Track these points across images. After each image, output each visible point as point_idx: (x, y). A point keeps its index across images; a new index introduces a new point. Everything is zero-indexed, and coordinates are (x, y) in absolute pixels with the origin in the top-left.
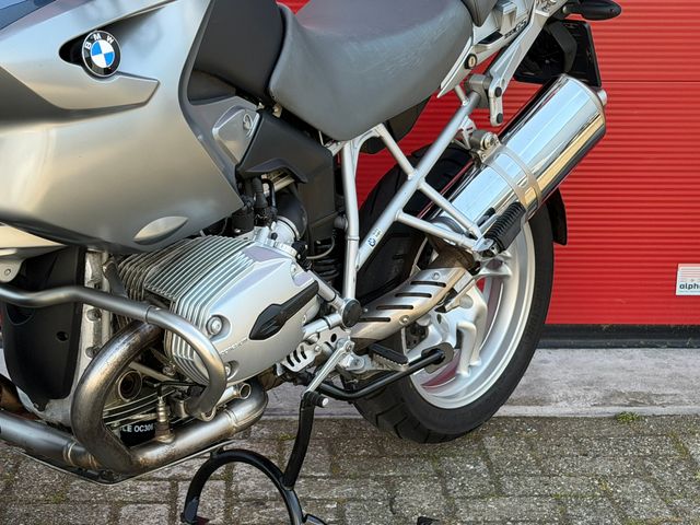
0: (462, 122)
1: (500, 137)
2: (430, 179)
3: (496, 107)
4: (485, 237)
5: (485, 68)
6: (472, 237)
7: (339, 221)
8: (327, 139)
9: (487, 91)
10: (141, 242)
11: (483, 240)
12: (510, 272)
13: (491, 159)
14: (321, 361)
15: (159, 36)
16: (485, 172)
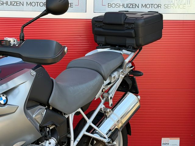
0: (101, 106)
1: (112, 110)
3: (111, 102)
4: (108, 138)
5: (107, 91)
6: (105, 138)
7: (68, 135)
8: (65, 114)
9: (108, 97)
11: (108, 139)
12: (116, 144)
13: (109, 116)
16: (108, 119)
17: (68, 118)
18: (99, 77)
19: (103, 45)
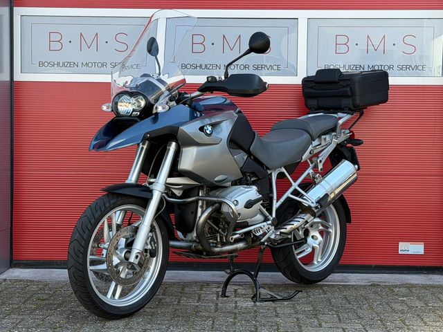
0: (310, 171)
1: (322, 176)
2: (299, 186)
3: (320, 166)
5: (317, 155)
6: (312, 203)
7: (271, 195)
8: (268, 168)
9: (317, 161)
10: (216, 181)
11: (316, 204)
12: (331, 231)
13: (319, 182)
14: (265, 234)
15: (221, 130)
16: (317, 186)
17: (271, 174)
18: (306, 136)
19: (315, 110)
